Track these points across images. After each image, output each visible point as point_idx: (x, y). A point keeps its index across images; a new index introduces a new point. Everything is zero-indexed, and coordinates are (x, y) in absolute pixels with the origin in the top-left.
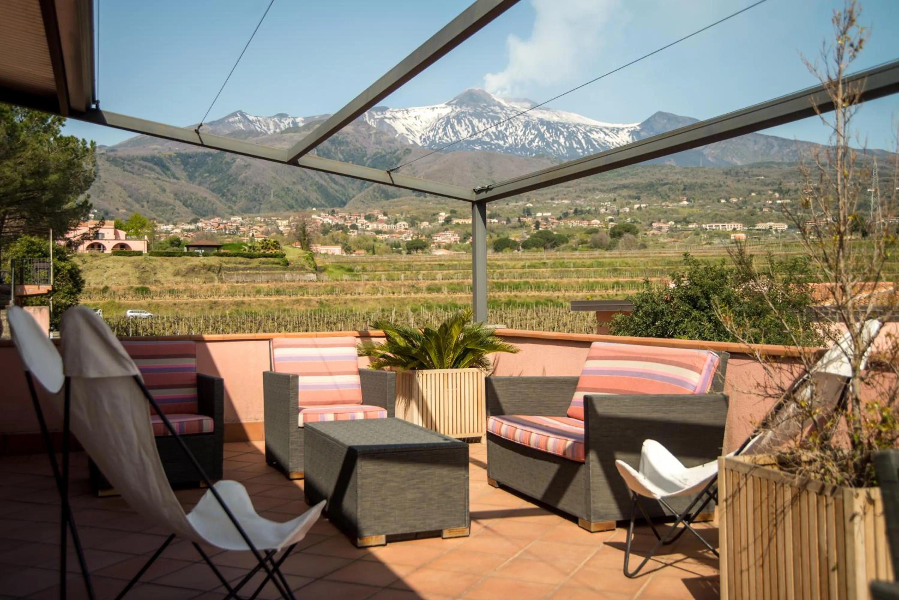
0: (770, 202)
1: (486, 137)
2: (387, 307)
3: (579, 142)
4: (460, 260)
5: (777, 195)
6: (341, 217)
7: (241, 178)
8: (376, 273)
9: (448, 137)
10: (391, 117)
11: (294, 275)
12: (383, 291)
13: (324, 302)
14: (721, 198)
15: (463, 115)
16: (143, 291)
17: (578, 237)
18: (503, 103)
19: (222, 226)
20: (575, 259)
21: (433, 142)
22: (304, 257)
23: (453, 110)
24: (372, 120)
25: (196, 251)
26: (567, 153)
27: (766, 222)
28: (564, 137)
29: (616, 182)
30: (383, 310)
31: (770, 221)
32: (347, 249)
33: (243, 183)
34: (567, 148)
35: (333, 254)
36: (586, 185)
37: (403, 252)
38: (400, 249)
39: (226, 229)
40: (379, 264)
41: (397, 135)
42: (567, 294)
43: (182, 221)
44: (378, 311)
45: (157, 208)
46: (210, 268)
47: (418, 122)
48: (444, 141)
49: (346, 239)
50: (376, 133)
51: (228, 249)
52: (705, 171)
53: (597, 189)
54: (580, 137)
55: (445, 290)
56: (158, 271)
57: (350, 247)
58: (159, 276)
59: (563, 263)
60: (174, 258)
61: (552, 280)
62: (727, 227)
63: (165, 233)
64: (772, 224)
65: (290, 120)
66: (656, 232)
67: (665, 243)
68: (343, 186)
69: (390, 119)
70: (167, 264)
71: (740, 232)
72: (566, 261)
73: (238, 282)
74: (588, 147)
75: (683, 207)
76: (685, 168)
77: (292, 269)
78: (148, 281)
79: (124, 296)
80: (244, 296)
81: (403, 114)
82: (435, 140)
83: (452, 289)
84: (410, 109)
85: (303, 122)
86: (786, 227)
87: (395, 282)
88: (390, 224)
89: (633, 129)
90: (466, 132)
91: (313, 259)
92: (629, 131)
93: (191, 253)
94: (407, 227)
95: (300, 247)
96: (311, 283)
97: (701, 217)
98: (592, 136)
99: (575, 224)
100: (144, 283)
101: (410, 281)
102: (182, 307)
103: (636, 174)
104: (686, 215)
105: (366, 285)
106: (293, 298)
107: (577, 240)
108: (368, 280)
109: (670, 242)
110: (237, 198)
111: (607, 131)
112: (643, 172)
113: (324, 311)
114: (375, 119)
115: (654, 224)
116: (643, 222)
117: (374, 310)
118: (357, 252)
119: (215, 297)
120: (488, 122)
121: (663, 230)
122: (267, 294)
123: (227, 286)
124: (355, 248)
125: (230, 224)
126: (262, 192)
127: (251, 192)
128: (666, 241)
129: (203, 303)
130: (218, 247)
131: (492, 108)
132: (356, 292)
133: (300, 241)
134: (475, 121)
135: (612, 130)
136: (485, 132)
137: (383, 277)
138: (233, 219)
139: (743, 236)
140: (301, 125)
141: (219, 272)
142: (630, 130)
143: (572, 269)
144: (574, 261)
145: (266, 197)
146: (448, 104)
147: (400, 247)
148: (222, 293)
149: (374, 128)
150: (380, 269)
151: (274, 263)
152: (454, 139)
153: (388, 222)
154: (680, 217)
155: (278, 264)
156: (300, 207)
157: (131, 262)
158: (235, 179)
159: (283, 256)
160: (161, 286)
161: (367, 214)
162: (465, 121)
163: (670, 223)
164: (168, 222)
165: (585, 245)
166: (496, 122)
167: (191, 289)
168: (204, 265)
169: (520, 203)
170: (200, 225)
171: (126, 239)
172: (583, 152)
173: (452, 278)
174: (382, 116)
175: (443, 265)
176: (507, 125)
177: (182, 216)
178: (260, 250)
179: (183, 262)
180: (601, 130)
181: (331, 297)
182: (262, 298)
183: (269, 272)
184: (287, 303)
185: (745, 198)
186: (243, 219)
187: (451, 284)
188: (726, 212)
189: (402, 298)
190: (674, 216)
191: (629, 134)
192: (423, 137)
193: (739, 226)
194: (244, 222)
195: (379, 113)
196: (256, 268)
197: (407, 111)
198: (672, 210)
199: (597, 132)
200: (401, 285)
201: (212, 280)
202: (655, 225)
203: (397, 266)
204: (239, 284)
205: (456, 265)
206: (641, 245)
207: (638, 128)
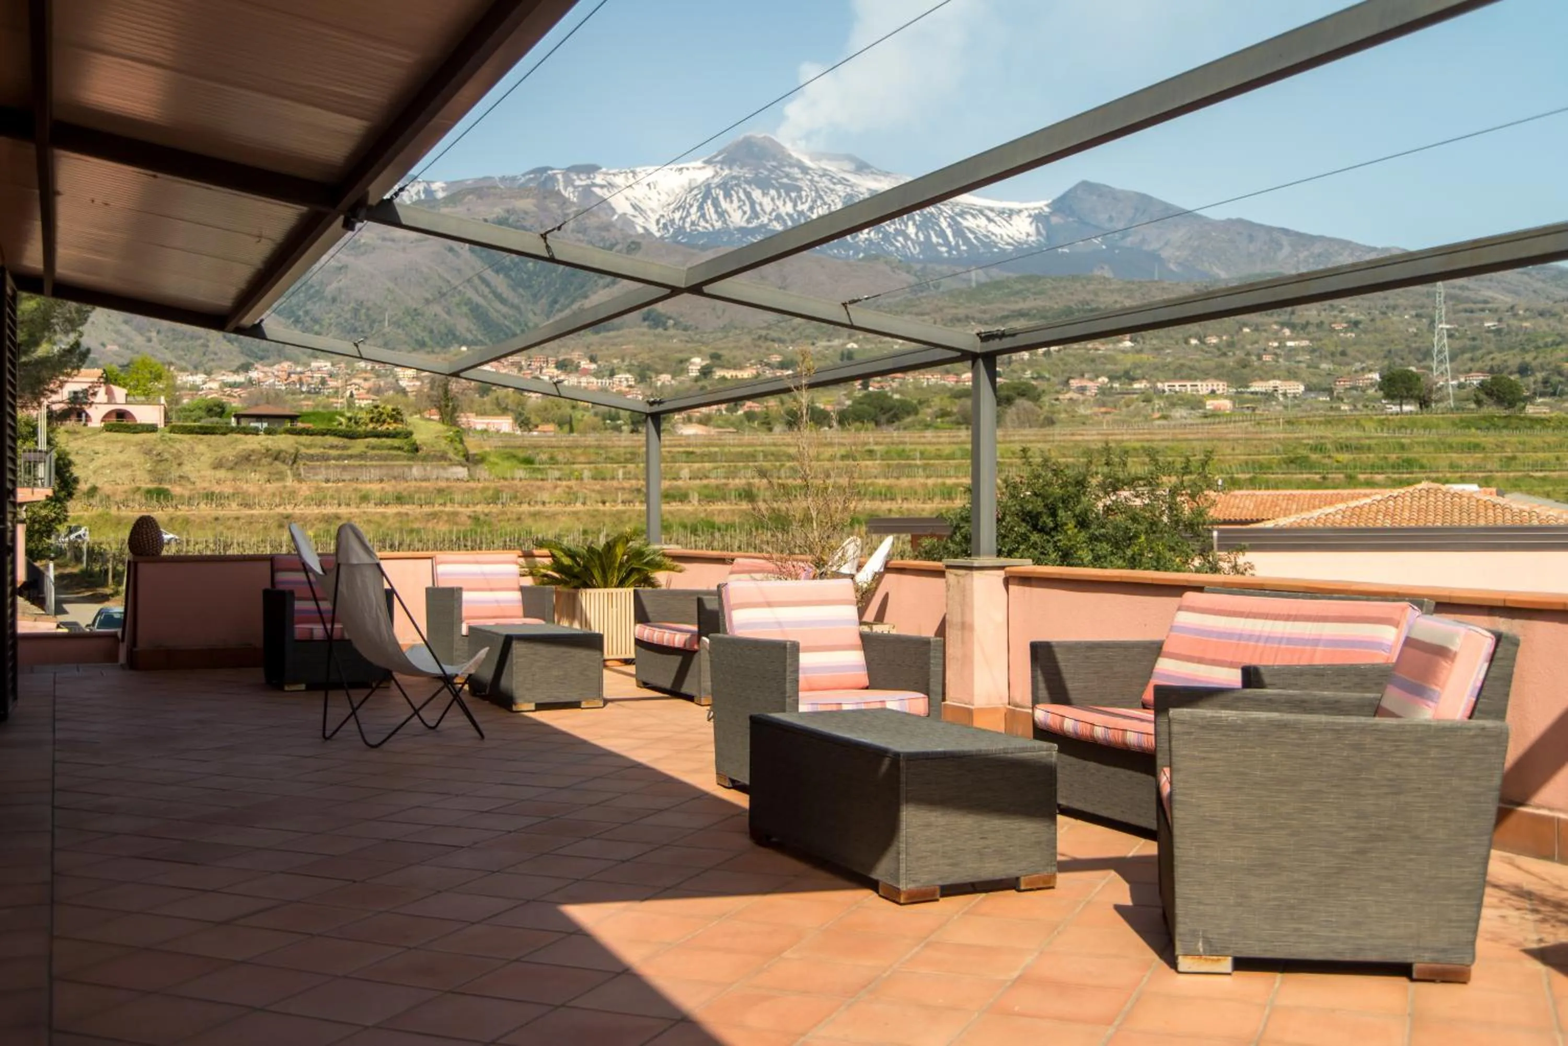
0: (1276, 344)
1: (775, 223)
2: (592, 527)
3: (942, 234)
4: (724, 446)
5: (1287, 332)
6: (513, 364)
7: (330, 290)
8: (576, 466)
9: (707, 222)
10: (604, 183)
11: (428, 468)
12: (585, 498)
13: (482, 517)
14: (1190, 337)
15: (734, 182)
16: (159, 495)
17: (937, 403)
18: (807, 162)
19: (294, 377)
20: (923, 444)
21: (681, 230)
22: (446, 437)
23: (717, 173)
24: (570, 189)
25: (253, 425)
26: (921, 252)
27: (1268, 380)
28: (914, 224)
29: (1007, 306)
30: (585, 532)
31: (1274, 378)
32: (524, 423)
33: (334, 300)
34: (920, 244)
35: (498, 431)
36: (954, 311)
37: (625, 428)
38: (619, 422)
39: (301, 384)
40: (578, 451)
41: (616, 217)
42: (906, 505)
43: (221, 368)
44: (576, 534)
45: (176, 343)
46: (277, 456)
47: (653, 194)
48: (700, 229)
49: (521, 404)
50: (577, 214)
51: (310, 422)
52: (1163, 288)
53: (973, 319)
54: (944, 225)
55: (694, 498)
56: (185, 459)
57: (528, 419)
58: (187, 469)
59: (903, 451)
60: (213, 437)
61: (881, 481)
62: (1199, 388)
63: (190, 389)
64: (1278, 383)
65: (421, 187)
66: (1075, 396)
67: (1086, 417)
68: (517, 308)
69: (602, 187)
70: (201, 448)
71: (1222, 396)
72: (908, 447)
73: (327, 481)
74: (957, 243)
75: (1124, 351)
76: (1128, 282)
77: (425, 459)
78: (167, 478)
79: (125, 503)
80: (339, 505)
81: (627, 178)
82: (684, 227)
83: (707, 497)
84: (638, 170)
85: (443, 189)
86: (1302, 388)
87: (608, 483)
88: (602, 377)
89: (1037, 211)
90: (740, 212)
91: (462, 442)
92: (1030, 216)
93: (244, 428)
94: (633, 383)
95: (437, 417)
96: (458, 484)
97: (1156, 368)
98: (965, 223)
99: (933, 381)
100: (161, 481)
101: (634, 482)
102: (229, 523)
103: (1041, 293)
104: (1129, 366)
105: (556, 487)
106: (427, 509)
107: (935, 409)
108: (560, 479)
109: (1096, 414)
110: (322, 326)
111: (991, 215)
112: (1055, 289)
113: (482, 533)
114: (575, 187)
115: (1072, 381)
116: (1053, 379)
117: (569, 530)
118: (540, 428)
119: (288, 507)
120: (779, 196)
121: (1088, 393)
122: (381, 503)
123: (309, 489)
124: (538, 421)
125: (309, 374)
126: (368, 316)
127: (348, 316)
128: (1089, 412)
129: (266, 517)
130: (293, 418)
131: (787, 169)
132: (539, 499)
133: (439, 408)
134: (757, 194)
135: (1001, 213)
136: (774, 214)
137: (586, 474)
138: (314, 364)
139: (1226, 404)
140: (440, 195)
141: (294, 462)
142: (1033, 213)
143: (918, 462)
144: (922, 447)
145: (376, 325)
146: (708, 162)
147: (619, 419)
148: (300, 499)
149: (573, 203)
150: (582, 459)
151: (392, 448)
152: (718, 225)
153: (597, 374)
154: (1120, 368)
155: (399, 448)
156: (438, 343)
157: (137, 444)
158: (317, 291)
159: (409, 434)
160: (191, 487)
161: (561, 358)
162: (737, 193)
163: (1100, 380)
164: (196, 369)
165: (947, 419)
166: (793, 195)
167: (243, 493)
168: (268, 450)
169: (836, 342)
170: (254, 374)
171: (127, 403)
172: (949, 252)
173: (707, 477)
174: (589, 182)
175: (692, 453)
176: (814, 201)
177: (220, 359)
178: (367, 425)
179: (230, 444)
180: (981, 212)
181: (495, 509)
182: (370, 508)
183: (382, 463)
184: (416, 519)
185: (1232, 336)
186: (333, 365)
187: (706, 486)
188: (1198, 361)
189: (618, 512)
190: (1109, 367)
191: (1030, 220)
192: (662, 221)
193: (1221, 387)
194: (335, 370)
195: (583, 177)
196: (362, 456)
197: (634, 173)
198: (1105, 357)
199: (973, 216)
200: (617, 489)
201: (281, 477)
202: (1074, 383)
203: (611, 455)
204: (330, 485)
205: (716, 453)
206: (1046, 418)
207: (1047, 210)
